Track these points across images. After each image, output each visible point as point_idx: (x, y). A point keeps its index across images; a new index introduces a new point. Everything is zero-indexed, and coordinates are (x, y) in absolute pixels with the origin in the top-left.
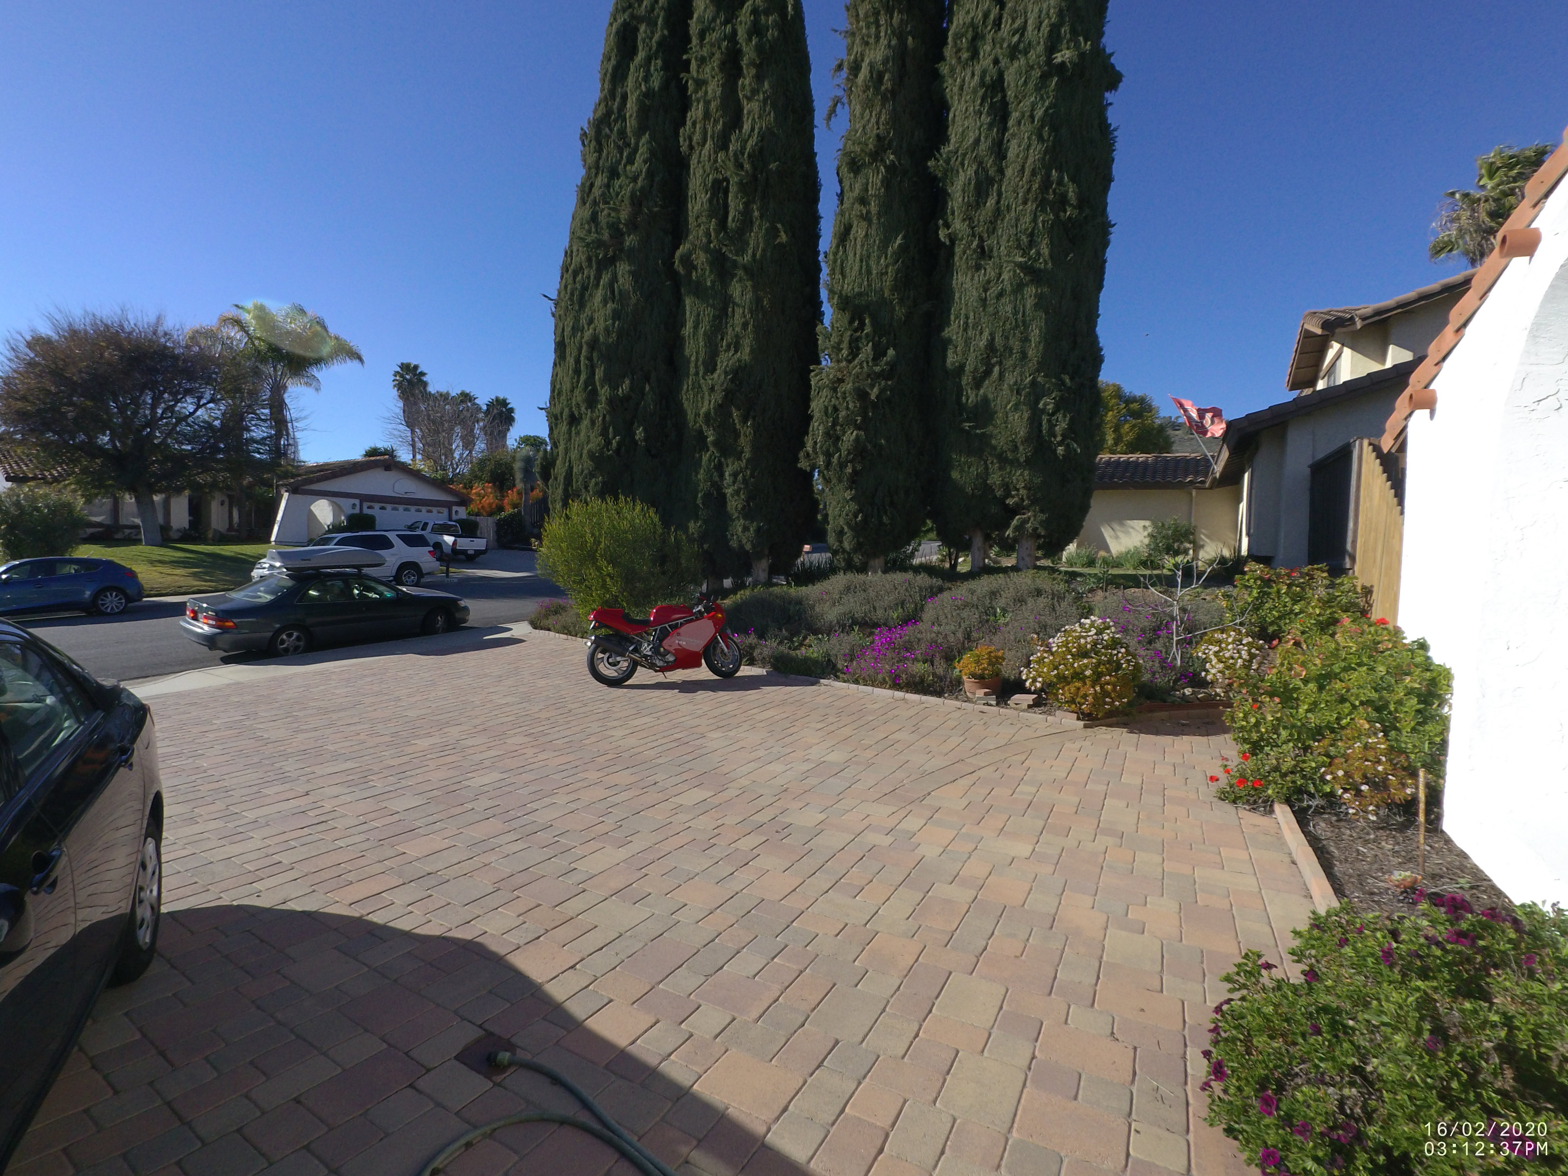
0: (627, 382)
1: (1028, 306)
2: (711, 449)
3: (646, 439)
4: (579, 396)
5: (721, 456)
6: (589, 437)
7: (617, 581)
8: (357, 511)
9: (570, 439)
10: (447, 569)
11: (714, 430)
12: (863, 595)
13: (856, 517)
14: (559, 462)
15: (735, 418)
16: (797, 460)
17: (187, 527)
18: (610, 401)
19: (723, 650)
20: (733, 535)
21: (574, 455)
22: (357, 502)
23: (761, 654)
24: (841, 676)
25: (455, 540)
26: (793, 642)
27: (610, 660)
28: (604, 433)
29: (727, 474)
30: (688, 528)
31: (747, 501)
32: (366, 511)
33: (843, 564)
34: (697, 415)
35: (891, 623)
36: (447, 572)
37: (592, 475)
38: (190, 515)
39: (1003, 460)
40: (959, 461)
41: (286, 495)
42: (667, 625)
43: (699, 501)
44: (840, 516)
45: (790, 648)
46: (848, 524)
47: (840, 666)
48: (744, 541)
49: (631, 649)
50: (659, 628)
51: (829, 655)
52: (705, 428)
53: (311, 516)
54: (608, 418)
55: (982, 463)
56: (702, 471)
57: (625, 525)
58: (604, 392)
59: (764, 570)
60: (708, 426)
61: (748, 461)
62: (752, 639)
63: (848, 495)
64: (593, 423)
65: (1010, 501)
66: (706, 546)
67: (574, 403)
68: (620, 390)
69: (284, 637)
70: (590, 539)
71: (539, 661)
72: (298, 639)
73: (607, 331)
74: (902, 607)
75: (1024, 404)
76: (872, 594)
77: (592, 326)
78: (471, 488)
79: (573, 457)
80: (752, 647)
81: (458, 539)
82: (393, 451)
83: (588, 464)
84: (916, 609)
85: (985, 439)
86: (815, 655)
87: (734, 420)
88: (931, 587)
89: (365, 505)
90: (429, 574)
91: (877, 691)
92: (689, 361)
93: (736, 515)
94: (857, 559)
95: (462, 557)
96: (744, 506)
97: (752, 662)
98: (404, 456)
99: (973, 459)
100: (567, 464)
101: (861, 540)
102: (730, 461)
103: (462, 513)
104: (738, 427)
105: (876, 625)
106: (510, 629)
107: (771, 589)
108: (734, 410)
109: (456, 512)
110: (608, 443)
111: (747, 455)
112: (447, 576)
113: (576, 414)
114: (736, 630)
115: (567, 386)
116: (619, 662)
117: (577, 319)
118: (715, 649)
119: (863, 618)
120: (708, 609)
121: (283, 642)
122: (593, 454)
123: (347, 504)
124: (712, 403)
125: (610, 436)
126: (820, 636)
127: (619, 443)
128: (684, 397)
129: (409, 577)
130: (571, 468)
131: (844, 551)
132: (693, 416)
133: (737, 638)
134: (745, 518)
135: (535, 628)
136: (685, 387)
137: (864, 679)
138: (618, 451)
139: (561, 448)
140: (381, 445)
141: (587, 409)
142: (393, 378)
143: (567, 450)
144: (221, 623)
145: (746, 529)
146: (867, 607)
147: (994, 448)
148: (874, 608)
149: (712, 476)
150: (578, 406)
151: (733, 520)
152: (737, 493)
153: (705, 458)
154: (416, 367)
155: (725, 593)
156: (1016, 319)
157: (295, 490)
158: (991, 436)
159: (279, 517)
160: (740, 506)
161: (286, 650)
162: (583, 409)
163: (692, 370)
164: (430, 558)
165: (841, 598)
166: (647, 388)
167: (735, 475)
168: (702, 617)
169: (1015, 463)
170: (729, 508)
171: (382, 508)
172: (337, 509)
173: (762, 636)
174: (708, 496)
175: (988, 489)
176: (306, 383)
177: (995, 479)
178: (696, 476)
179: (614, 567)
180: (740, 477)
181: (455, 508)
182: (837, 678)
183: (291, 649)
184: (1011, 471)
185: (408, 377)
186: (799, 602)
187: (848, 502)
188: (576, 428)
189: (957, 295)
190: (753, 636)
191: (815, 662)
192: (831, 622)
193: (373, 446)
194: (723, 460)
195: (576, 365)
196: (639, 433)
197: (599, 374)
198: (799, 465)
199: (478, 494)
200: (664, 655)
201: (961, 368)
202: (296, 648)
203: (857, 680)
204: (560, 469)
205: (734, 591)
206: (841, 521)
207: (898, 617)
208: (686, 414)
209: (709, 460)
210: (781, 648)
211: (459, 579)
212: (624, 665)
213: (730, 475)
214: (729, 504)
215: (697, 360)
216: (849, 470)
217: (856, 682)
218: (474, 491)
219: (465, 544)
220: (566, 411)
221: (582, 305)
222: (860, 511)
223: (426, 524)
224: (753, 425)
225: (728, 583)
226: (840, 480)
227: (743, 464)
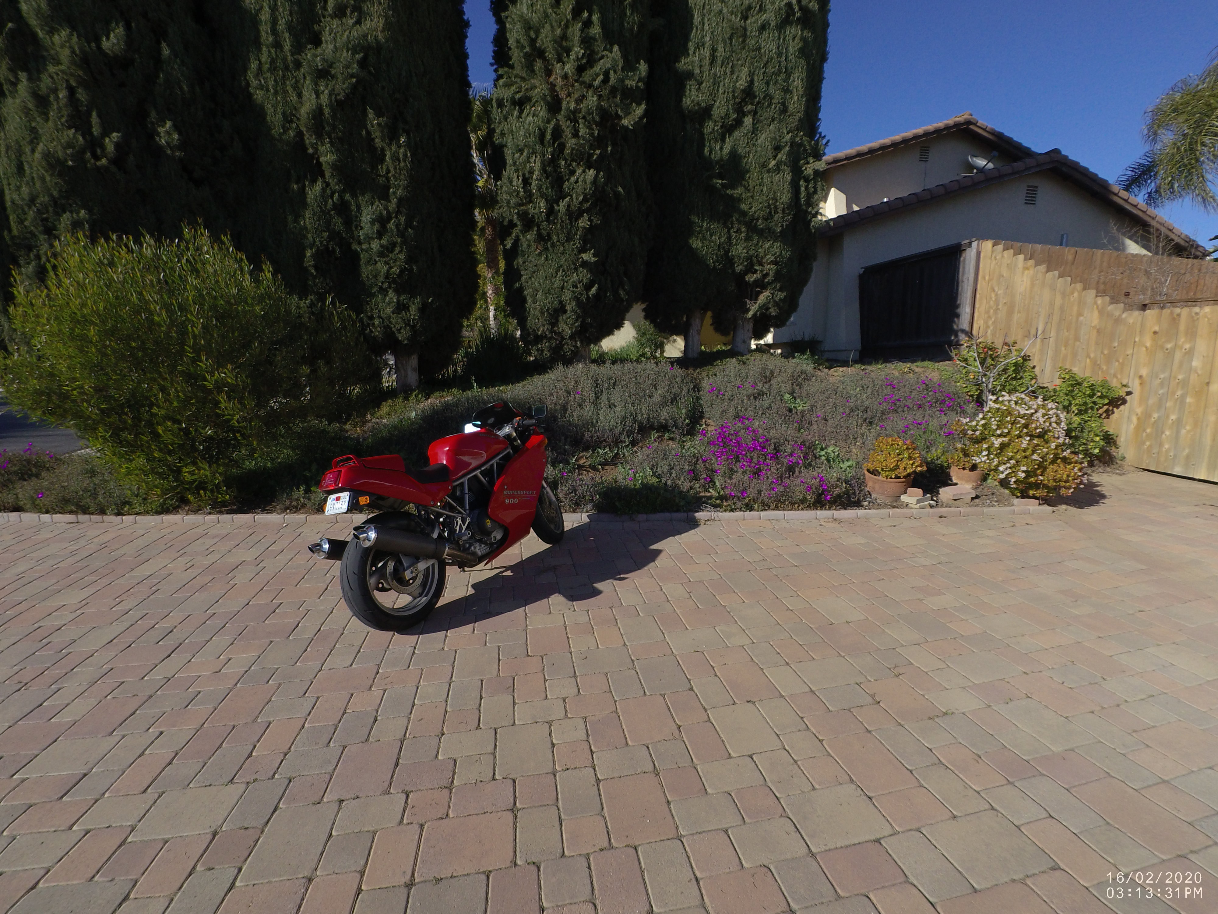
0: (119, 30)
3: (185, 147)
5: (345, 190)
6: (32, 128)
11: (332, 144)
15: (374, 128)
20: (372, 318)
28: (78, 124)
29: (363, 219)
31: (406, 264)
34: (289, 115)
39: (752, 228)
40: (701, 227)
42: (477, 473)
46: (575, 299)
49: (435, 535)
50: (465, 481)
52: (309, 139)
55: (726, 230)
56: (308, 215)
60: (319, 136)
61: (400, 200)
63: (580, 258)
65: (751, 278)
85: (733, 203)
87: (372, 132)
92: (255, 23)
93: (382, 285)
96: (401, 271)
99: (716, 225)
102: (366, 199)
104: (380, 143)
108: (371, 113)
110: (94, 143)
111: (397, 191)
122: (56, 163)
125: (96, 132)
127: (121, 148)
128: (254, 83)
132: (279, 116)
134: (399, 291)
136: (254, 66)
138: (122, 161)
145: (401, 308)
147: (744, 214)
149: (328, 223)
151: (373, 295)
152: (387, 249)
153: (314, 192)
158: (739, 200)
160: (390, 271)
163: (266, 37)
166: (166, 51)
167: (379, 222)
169: (765, 234)
170: (367, 274)
174: (322, 255)
175: (730, 261)
177: (739, 250)
178: (296, 221)
182: (716, 507)
184: (758, 242)
187: (579, 269)
189: (697, 19)
194: (351, 195)
206: (566, 295)
208: (263, 113)
209: (324, 195)
213: (369, 221)
214: (367, 268)
215: (274, 22)
224: (408, 145)
227: (393, 205)
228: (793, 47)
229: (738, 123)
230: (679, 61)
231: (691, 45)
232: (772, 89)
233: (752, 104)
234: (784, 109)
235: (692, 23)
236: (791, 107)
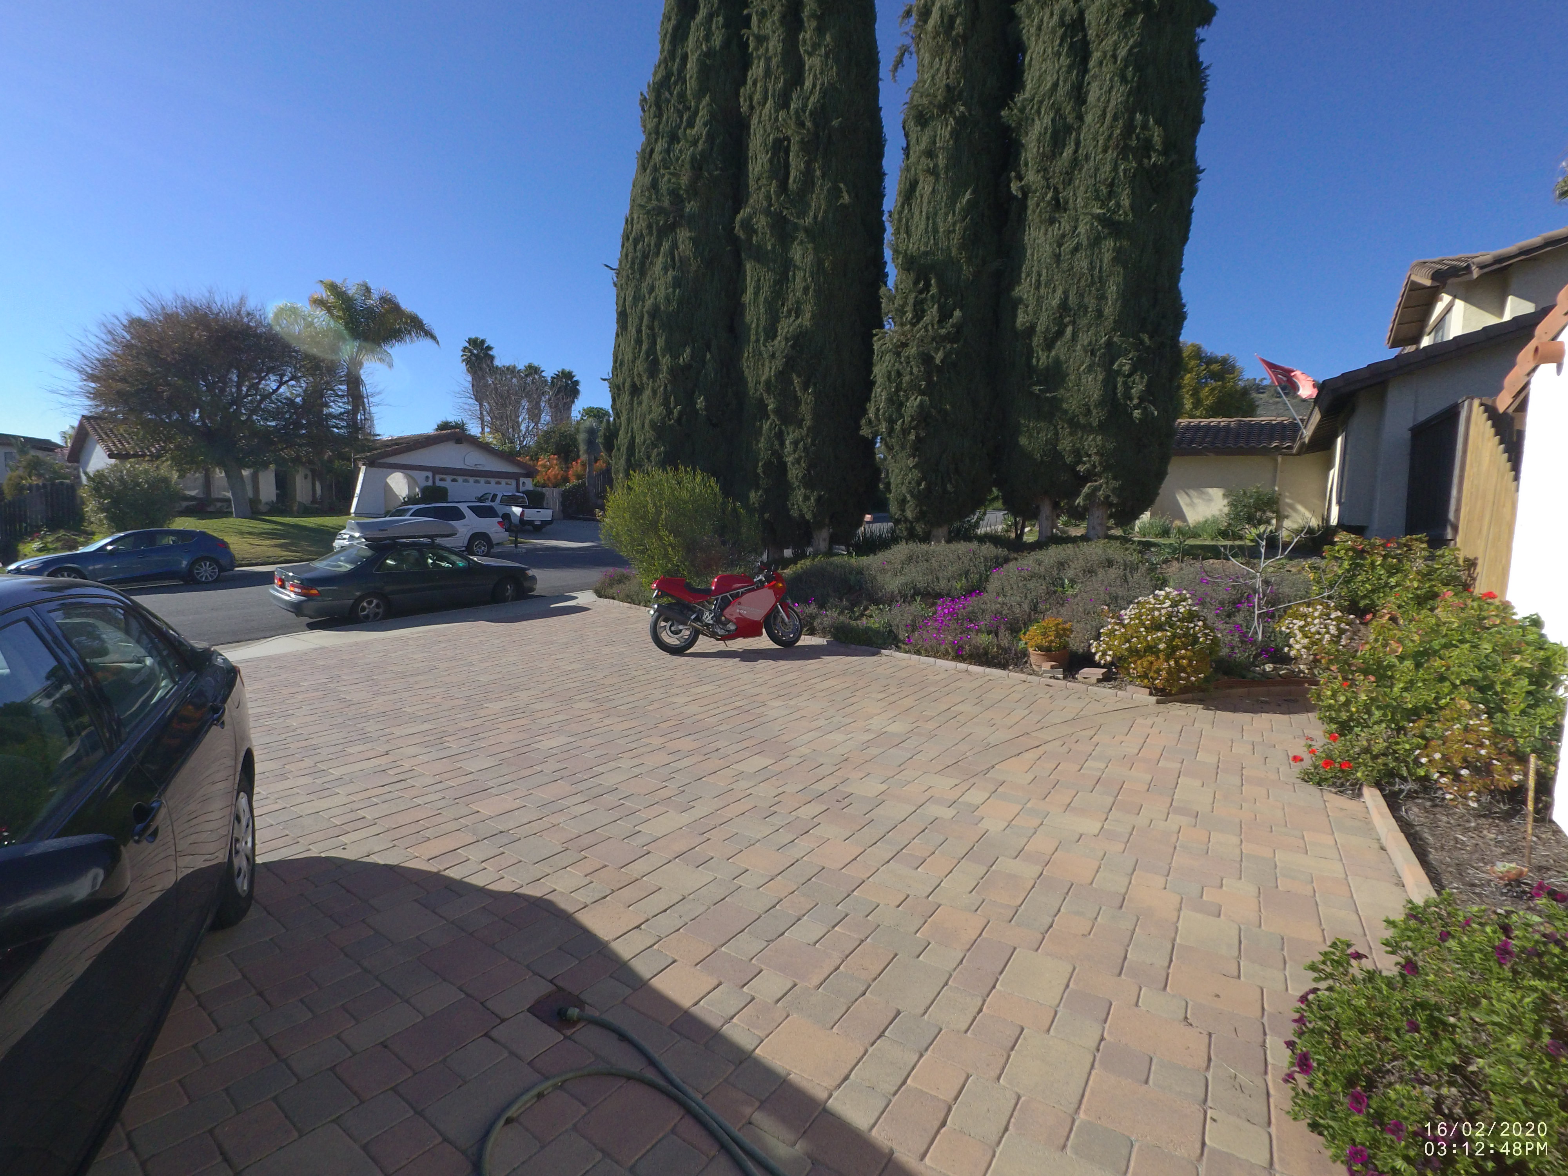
0: (688, 350)
1: (1106, 261)
2: (772, 416)
3: (707, 408)
4: (641, 366)
5: (781, 424)
6: (651, 407)
7: (678, 551)
8: (430, 483)
9: (632, 410)
10: (516, 539)
11: (774, 397)
12: (926, 565)
13: (919, 484)
14: (621, 433)
15: (796, 385)
16: (859, 427)
17: (274, 499)
18: (672, 370)
19: (783, 620)
20: (793, 505)
21: (636, 425)
22: (430, 474)
23: (821, 623)
24: (903, 646)
25: (523, 511)
26: (853, 612)
27: (673, 629)
28: (666, 403)
29: (788, 442)
30: (748, 498)
31: (808, 470)
32: (439, 483)
33: (905, 533)
34: (758, 382)
35: (955, 593)
36: (516, 543)
37: (654, 445)
38: (277, 488)
39: (1074, 424)
40: (1028, 426)
41: (363, 468)
42: (728, 594)
43: (760, 470)
44: (902, 484)
45: (850, 618)
46: (911, 492)
47: (901, 637)
48: (805, 510)
49: (693, 617)
50: (720, 597)
51: (891, 626)
52: (765, 396)
53: (388, 489)
54: (669, 388)
55: (1052, 428)
56: (763, 440)
57: (685, 495)
58: (665, 362)
59: (824, 540)
60: (769, 394)
61: (809, 428)
62: (812, 609)
63: (911, 463)
64: (654, 392)
65: (1081, 468)
66: (766, 516)
67: (636, 372)
68: (682, 360)
69: (365, 604)
70: (651, 509)
71: (604, 628)
72: (378, 606)
73: (668, 299)
74: (966, 577)
75: (1099, 365)
76: (935, 564)
77: (654, 294)
78: (538, 460)
79: (635, 427)
80: (813, 617)
81: (526, 510)
82: (464, 424)
83: (650, 434)
84: (980, 579)
85: (1055, 404)
86: (877, 625)
87: (795, 388)
88: (997, 558)
89: (437, 477)
90: (498, 544)
91: (940, 662)
92: (749, 329)
93: (797, 484)
94: (919, 528)
95: (530, 528)
96: (805, 475)
97: (812, 632)
98: (474, 429)
99: (1042, 424)
100: (629, 435)
101: (924, 508)
102: (790, 429)
103: (528, 484)
104: (799, 394)
105: (939, 596)
106: (576, 598)
107: (831, 559)
108: (794, 376)
109: (524, 483)
110: (670, 412)
111: (808, 423)
112: (516, 546)
113: (638, 383)
114: (796, 600)
115: (629, 356)
116: (681, 631)
117: (638, 288)
118: (775, 618)
119: (925, 588)
120: (768, 579)
121: (364, 609)
122: (656, 424)
123: (420, 476)
124: (773, 370)
125: (672, 406)
126: (881, 606)
127: (681, 413)
128: (745, 364)
129: (480, 548)
130: (633, 438)
131: (906, 520)
132: (754, 383)
133: (798, 608)
134: (806, 486)
135: (600, 596)
136: (746, 355)
137: (926, 650)
138: (679, 420)
139: (624, 418)
140: (452, 418)
141: (648, 379)
142: (462, 353)
143: (629, 421)
144: (305, 591)
145: (806, 498)
146: (930, 577)
147: (1066, 412)
148: (938, 579)
149: (773, 443)
150: (640, 375)
151: (794, 489)
152: (798, 461)
153: (766, 426)
154: (483, 342)
155: (786, 563)
156: (1092, 275)
157: (371, 464)
158: (1062, 400)
159: (358, 491)
160: (801, 475)
161: (367, 617)
162: (645, 379)
163: (753, 338)
164: (499, 529)
165: (902, 568)
166: (708, 356)
167: (796, 443)
168: (764, 587)
169: (1088, 429)
170: (789, 476)
171: (454, 480)
172: (412, 482)
173: (822, 606)
174: (768, 465)
175: (1057, 455)
176: (380, 359)
177: (1065, 444)
178: (757, 444)
179: (675, 536)
180: (801, 445)
181: (522, 480)
182: (898, 649)
183: (371, 616)
184: (1082, 437)
185: (475, 352)
186: (860, 572)
187: (911, 470)
188: (638, 398)
189: (1029, 252)
190: (813, 606)
191: (877, 632)
192: (892, 592)
193: (444, 420)
194: (783, 427)
195: (638, 335)
196: (700, 403)
197: (660, 343)
198: (861, 433)
199: (544, 466)
200: (725, 624)
201: (1031, 330)
202: (376, 615)
203: (918, 651)
204: (623, 439)
205: (794, 560)
206: (904, 490)
207: (961, 588)
208: (747, 382)
209: (770, 429)
210: (842, 618)
211: (527, 549)
212: (686, 633)
213: (791, 443)
214: (790, 472)
215: (758, 326)
216: (912, 437)
217: (918, 653)
218: (540, 463)
219: (532, 514)
220: (628, 381)
221: (643, 273)
222: (922, 479)
223: (495, 496)
224: (814, 392)
225: (788, 553)
226: (903, 447)
227: (804, 432)
228: (1107, 257)
229: (1060, 333)
230: (1014, 290)
231: (1023, 275)
232: (1086, 300)
233: (1070, 316)
234: (1100, 313)
235: (1025, 256)
236: (1107, 311)
